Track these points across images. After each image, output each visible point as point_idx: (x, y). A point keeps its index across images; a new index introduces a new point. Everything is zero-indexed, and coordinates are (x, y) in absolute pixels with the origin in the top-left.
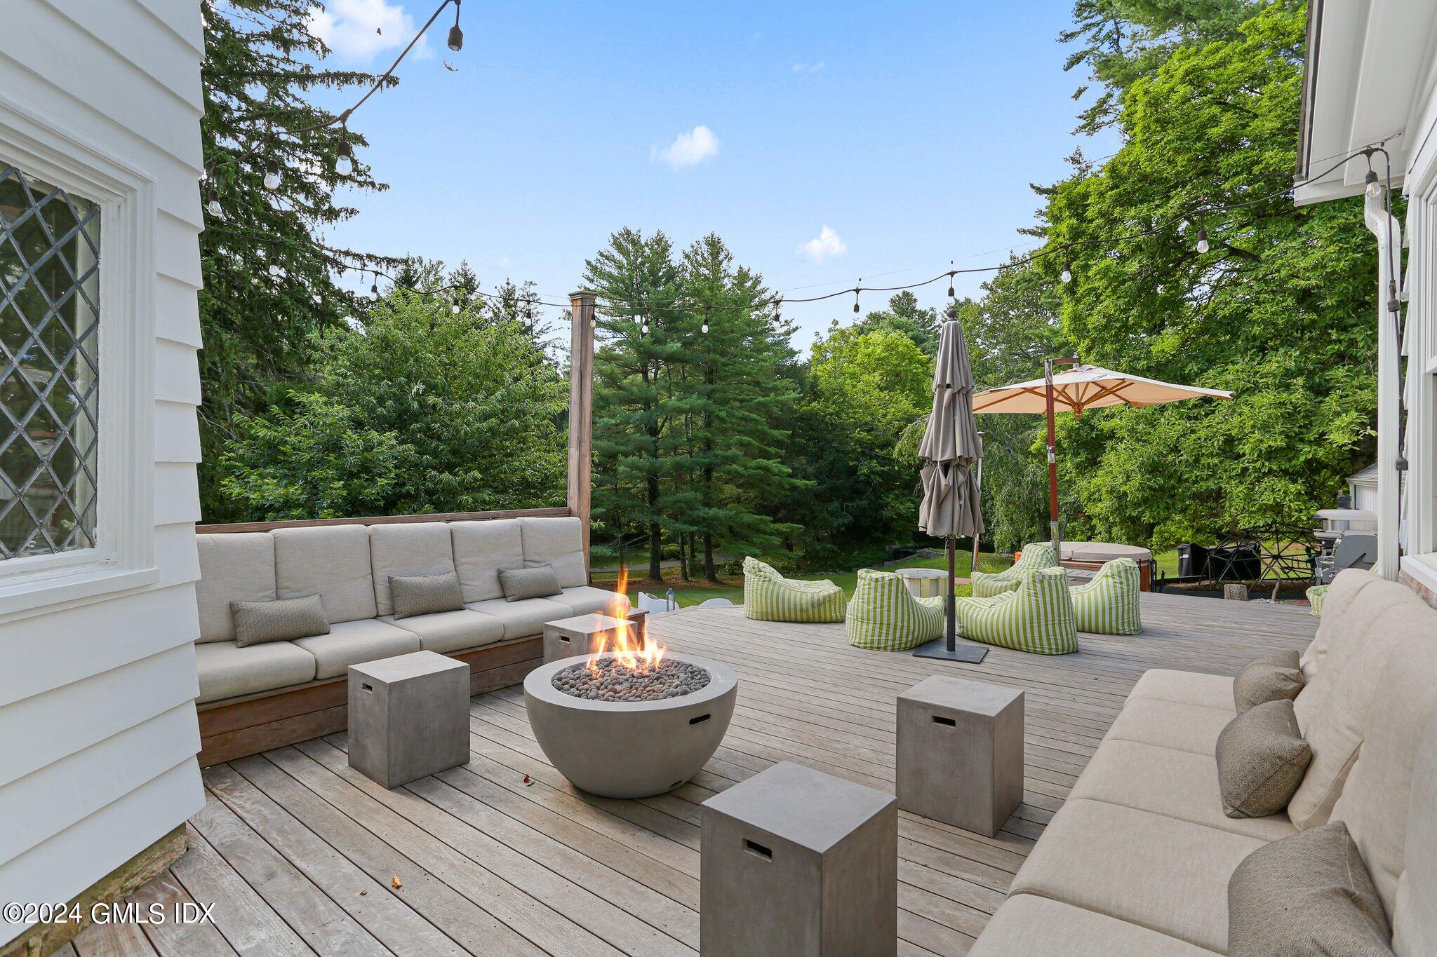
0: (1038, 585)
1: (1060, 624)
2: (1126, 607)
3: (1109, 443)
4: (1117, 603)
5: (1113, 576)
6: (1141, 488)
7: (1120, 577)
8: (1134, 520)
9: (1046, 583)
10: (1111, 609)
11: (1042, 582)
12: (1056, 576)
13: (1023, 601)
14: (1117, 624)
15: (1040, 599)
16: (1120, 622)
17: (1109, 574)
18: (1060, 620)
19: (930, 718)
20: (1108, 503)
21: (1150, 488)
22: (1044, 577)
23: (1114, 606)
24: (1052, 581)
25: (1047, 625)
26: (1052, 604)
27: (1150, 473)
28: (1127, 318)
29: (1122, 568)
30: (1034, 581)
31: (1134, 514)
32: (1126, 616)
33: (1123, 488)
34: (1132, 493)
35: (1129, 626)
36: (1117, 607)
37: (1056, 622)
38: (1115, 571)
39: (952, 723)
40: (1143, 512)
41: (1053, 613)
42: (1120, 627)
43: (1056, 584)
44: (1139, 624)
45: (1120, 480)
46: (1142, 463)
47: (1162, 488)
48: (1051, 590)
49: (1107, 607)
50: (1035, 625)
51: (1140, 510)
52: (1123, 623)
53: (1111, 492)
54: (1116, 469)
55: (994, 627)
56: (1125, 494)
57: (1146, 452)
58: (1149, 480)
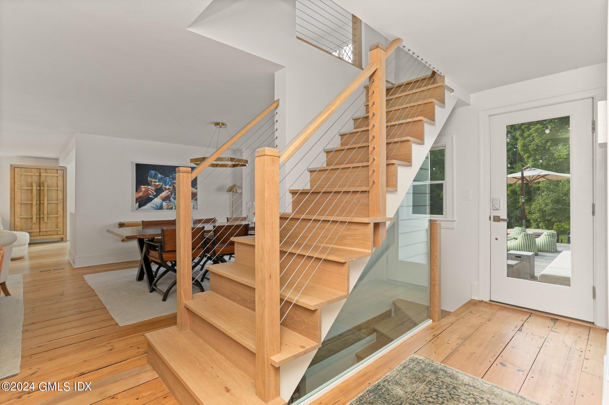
0: (526, 236)
1: (533, 247)
2: (552, 244)
3: (538, 192)
4: (549, 243)
5: (548, 235)
6: (552, 209)
7: (550, 236)
8: (549, 221)
9: (528, 236)
10: (547, 244)
11: (527, 236)
12: (531, 234)
13: (521, 241)
14: (549, 249)
15: (527, 240)
16: (550, 248)
17: (547, 234)
18: (533, 246)
19: (515, 257)
20: (538, 214)
21: (556, 209)
22: (528, 234)
23: (548, 244)
24: (530, 235)
25: (529, 247)
26: (530, 241)
27: (556, 203)
28: (546, 146)
29: (551, 233)
30: (525, 235)
31: (549, 218)
32: (552, 247)
33: (544, 209)
34: (548, 210)
35: (553, 250)
36: (549, 244)
37: (532, 247)
38: (549, 234)
39: (520, 257)
40: (552, 218)
41: (531, 244)
42: (550, 250)
43: (532, 236)
44: (556, 249)
45: (543, 206)
46: (552, 200)
47: (560, 209)
48: (530, 238)
49: (546, 244)
50: (525, 247)
51: (551, 217)
52: (551, 249)
53: (539, 210)
54: (541, 201)
55: (514, 247)
56: (545, 211)
57: (554, 195)
58: (555, 206)
